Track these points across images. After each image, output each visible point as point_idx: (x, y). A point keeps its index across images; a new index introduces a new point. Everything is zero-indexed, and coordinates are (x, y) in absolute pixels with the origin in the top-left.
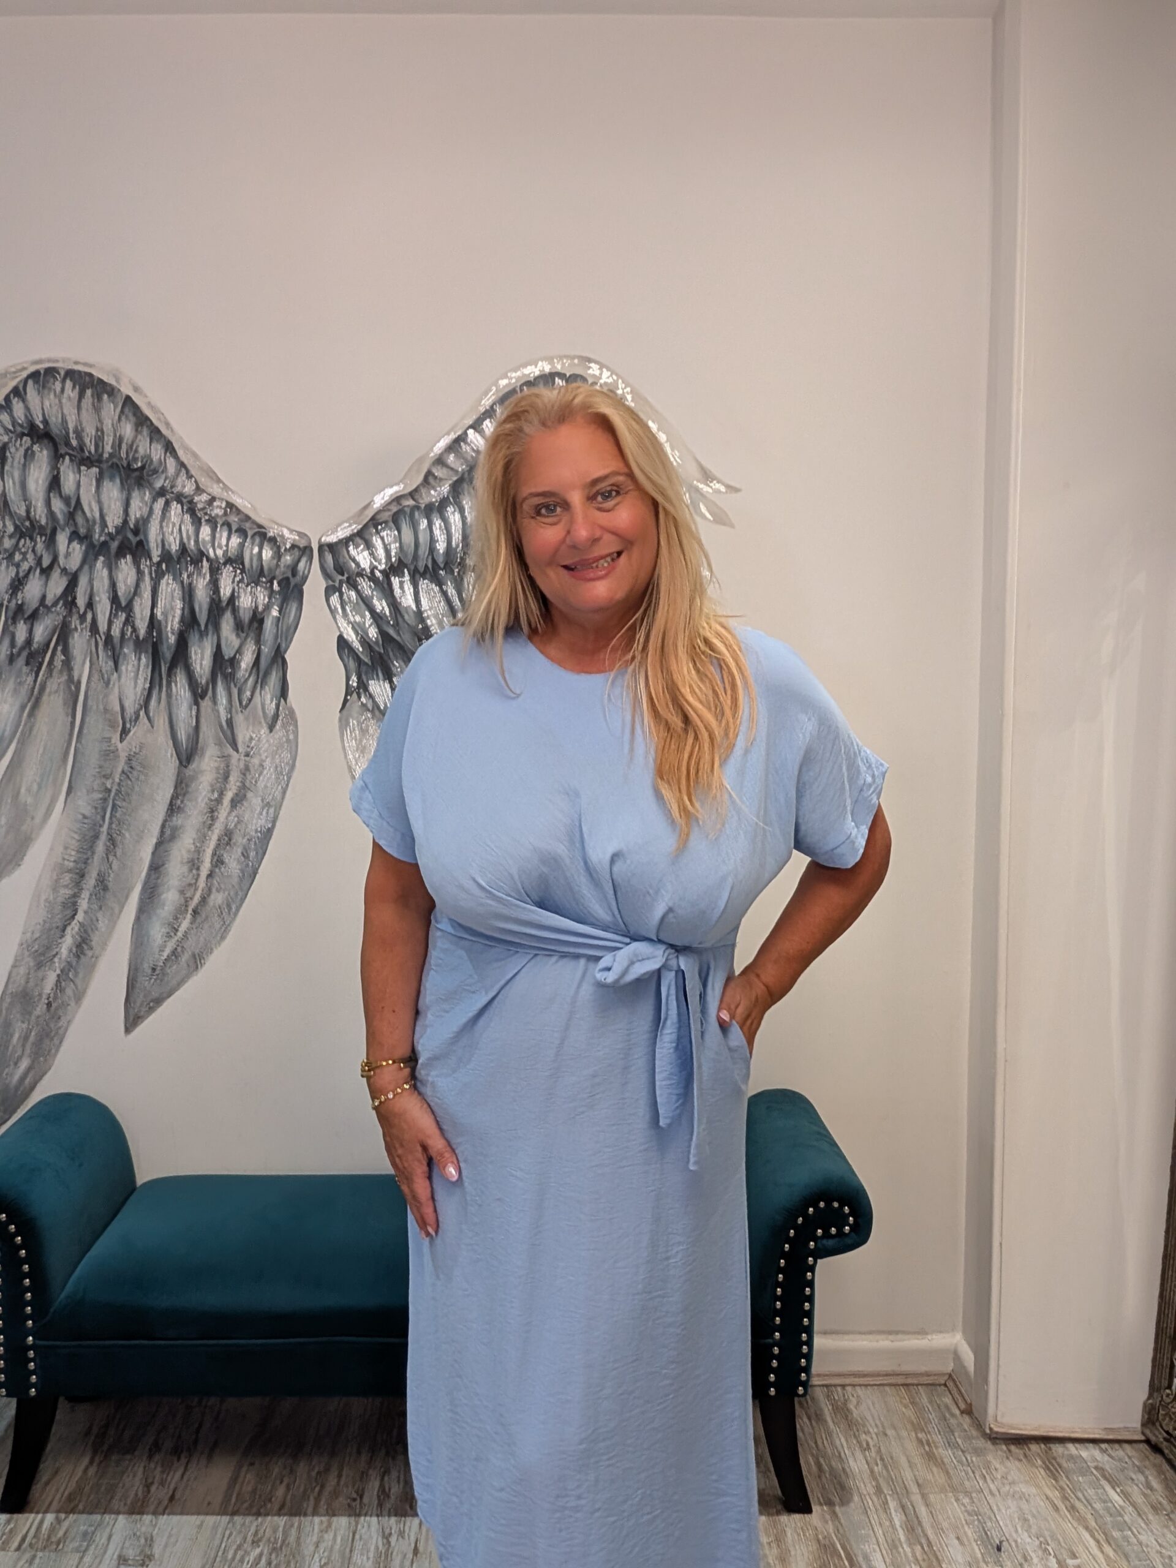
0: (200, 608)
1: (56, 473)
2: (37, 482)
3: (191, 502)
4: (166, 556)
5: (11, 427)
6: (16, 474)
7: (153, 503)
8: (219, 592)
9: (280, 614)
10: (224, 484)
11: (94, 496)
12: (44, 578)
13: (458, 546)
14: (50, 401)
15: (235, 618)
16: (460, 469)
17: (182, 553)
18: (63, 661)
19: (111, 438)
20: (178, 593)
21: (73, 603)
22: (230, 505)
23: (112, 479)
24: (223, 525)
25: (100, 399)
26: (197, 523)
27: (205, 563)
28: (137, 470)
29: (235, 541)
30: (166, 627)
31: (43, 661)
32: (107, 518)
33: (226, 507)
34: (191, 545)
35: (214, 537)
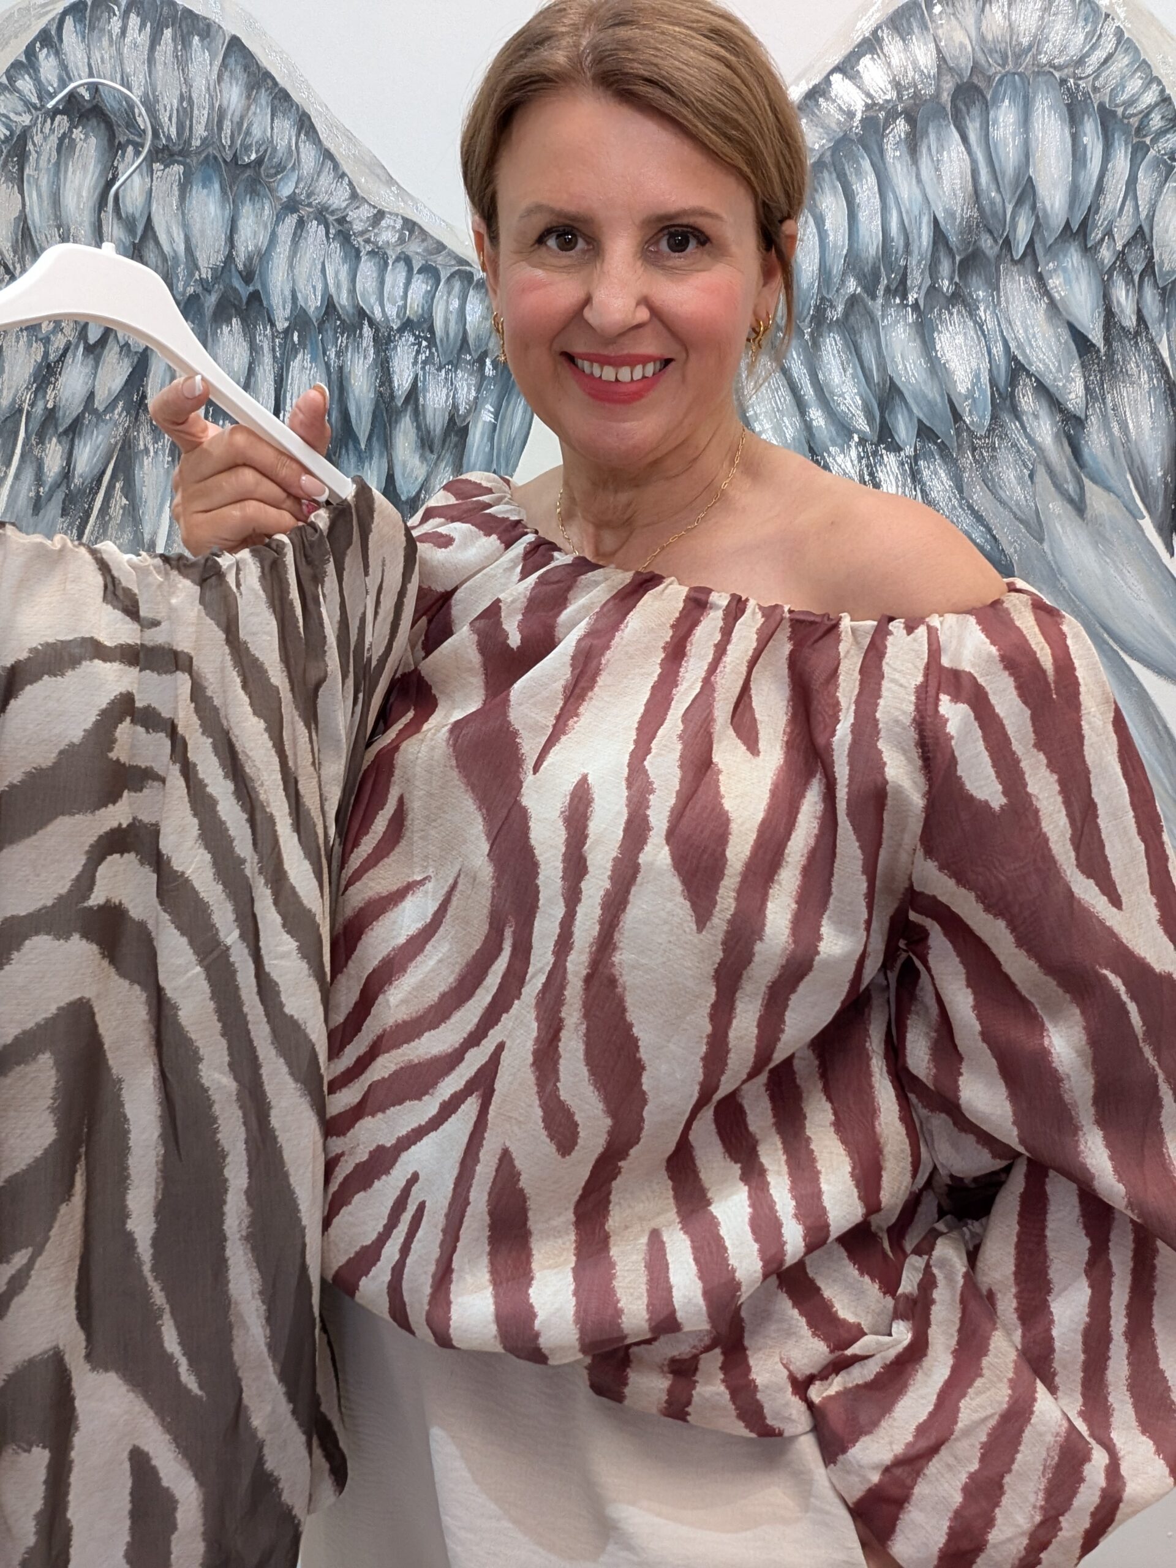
0: (359, 412)
1: (110, 176)
2: (79, 196)
3: (342, 221)
4: (300, 320)
5: (35, 100)
6: (44, 182)
7: (277, 224)
8: (391, 382)
9: (496, 419)
10: (399, 187)
11: (176, 215)
12: (91, 361)
13: (812, 284)
14: (103, 52)
15: (418, 428)
16: (817, 146)
17: (326, 313)
18: (124, 508)
19: (206, 112)
21: (142, 402)
22: (410, 225)
23: (206, 183)
24: (398, 260)
25: (186, 44)
26: (353, 255)
27: (367, 331)
28: (248, 165)
29: (420, 287)
31: (91, 508)
32: (198, 254)
33: (403, 228)
34: (343, 299)
35: (382, 283)
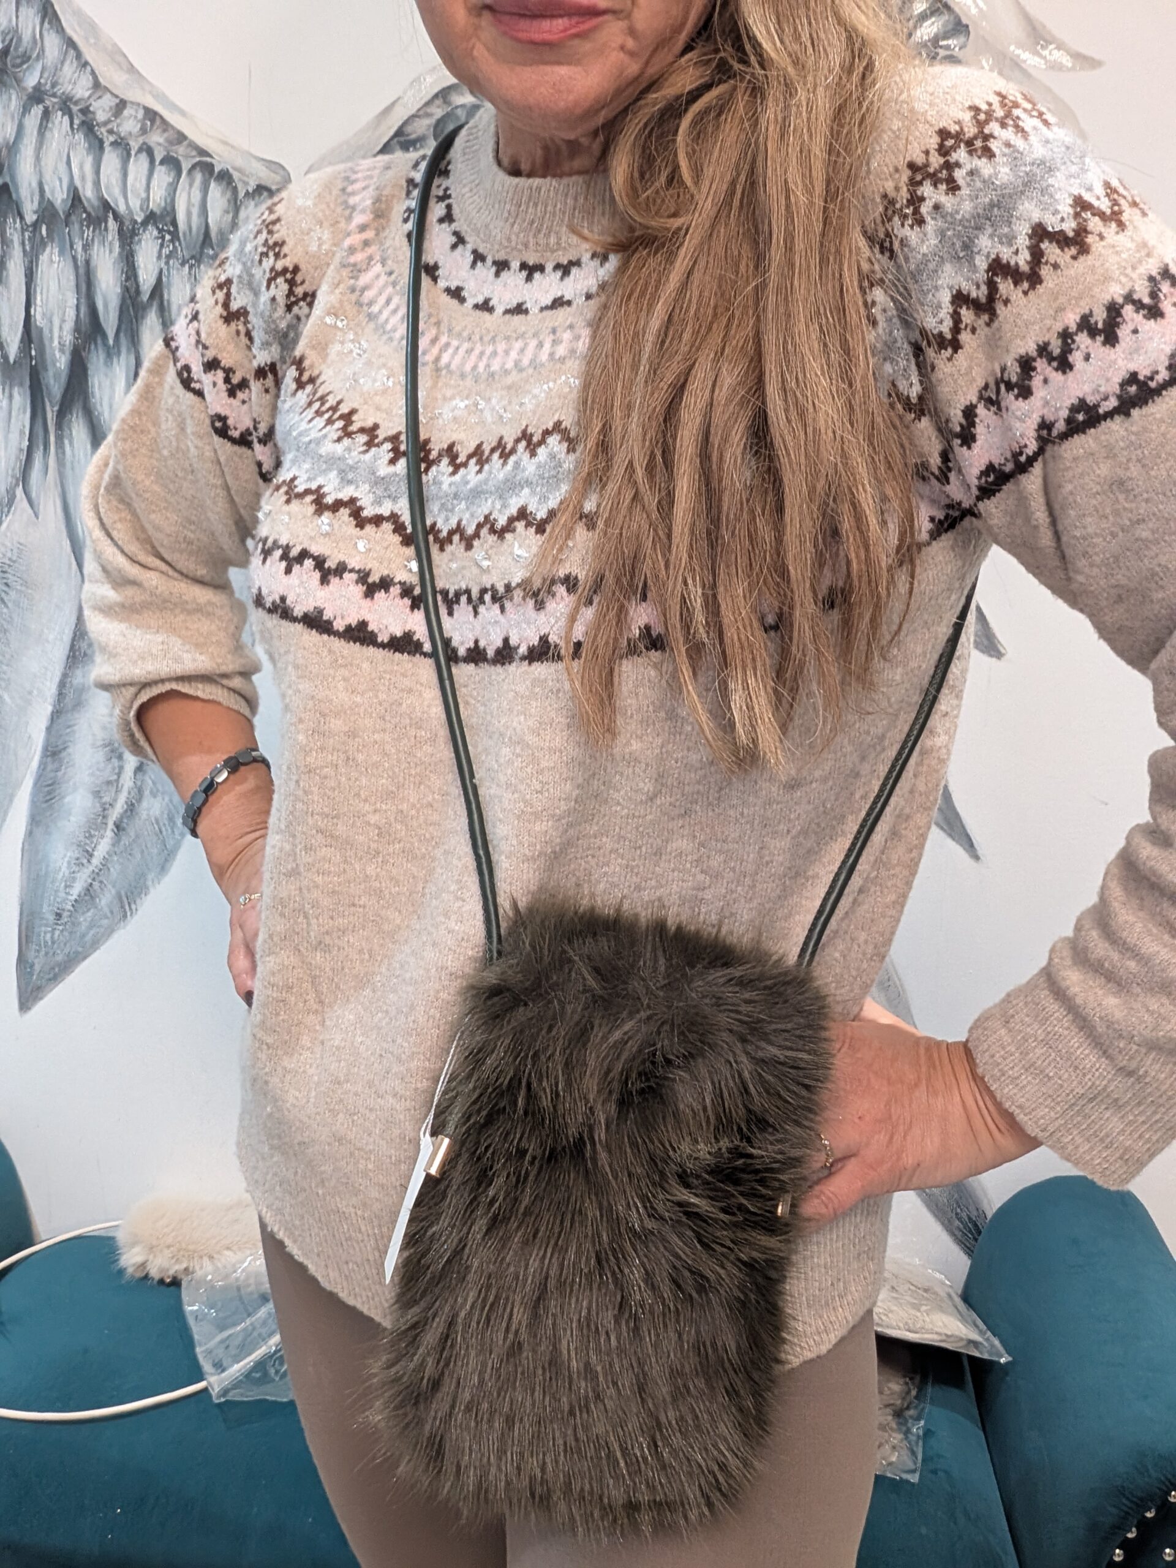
0: (106, 306)
3: (85, 111)
4: (47, 212)
7: (24, 114)
8: (136, 276)
10: (137, 74)
20: (69, 278)
22: (151, 115)
24: (140, 150)
26: (97, 146)
27: (112, 224)
29: (161, 179)
30: (51, 338)
33: (144, 118)
34: (88, 193)
35: (125, 175)
